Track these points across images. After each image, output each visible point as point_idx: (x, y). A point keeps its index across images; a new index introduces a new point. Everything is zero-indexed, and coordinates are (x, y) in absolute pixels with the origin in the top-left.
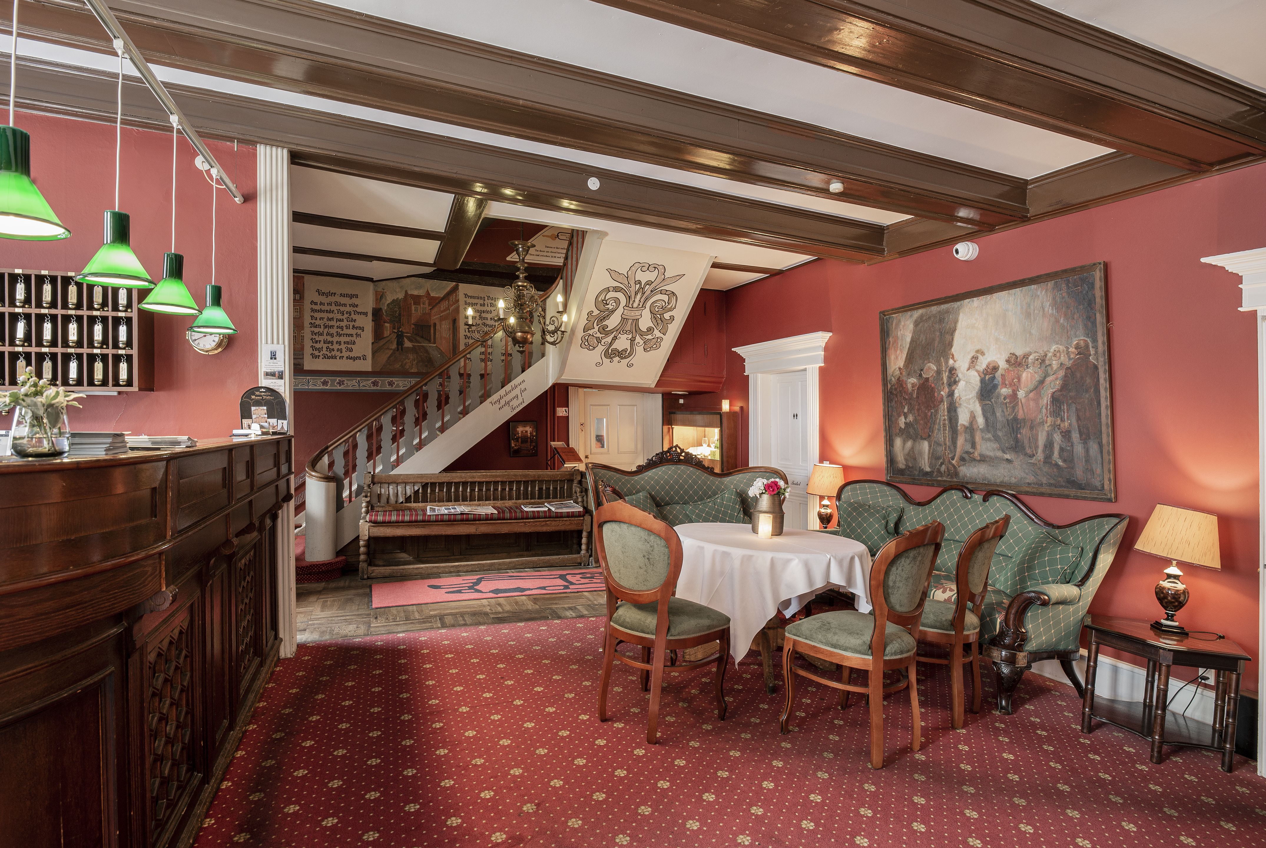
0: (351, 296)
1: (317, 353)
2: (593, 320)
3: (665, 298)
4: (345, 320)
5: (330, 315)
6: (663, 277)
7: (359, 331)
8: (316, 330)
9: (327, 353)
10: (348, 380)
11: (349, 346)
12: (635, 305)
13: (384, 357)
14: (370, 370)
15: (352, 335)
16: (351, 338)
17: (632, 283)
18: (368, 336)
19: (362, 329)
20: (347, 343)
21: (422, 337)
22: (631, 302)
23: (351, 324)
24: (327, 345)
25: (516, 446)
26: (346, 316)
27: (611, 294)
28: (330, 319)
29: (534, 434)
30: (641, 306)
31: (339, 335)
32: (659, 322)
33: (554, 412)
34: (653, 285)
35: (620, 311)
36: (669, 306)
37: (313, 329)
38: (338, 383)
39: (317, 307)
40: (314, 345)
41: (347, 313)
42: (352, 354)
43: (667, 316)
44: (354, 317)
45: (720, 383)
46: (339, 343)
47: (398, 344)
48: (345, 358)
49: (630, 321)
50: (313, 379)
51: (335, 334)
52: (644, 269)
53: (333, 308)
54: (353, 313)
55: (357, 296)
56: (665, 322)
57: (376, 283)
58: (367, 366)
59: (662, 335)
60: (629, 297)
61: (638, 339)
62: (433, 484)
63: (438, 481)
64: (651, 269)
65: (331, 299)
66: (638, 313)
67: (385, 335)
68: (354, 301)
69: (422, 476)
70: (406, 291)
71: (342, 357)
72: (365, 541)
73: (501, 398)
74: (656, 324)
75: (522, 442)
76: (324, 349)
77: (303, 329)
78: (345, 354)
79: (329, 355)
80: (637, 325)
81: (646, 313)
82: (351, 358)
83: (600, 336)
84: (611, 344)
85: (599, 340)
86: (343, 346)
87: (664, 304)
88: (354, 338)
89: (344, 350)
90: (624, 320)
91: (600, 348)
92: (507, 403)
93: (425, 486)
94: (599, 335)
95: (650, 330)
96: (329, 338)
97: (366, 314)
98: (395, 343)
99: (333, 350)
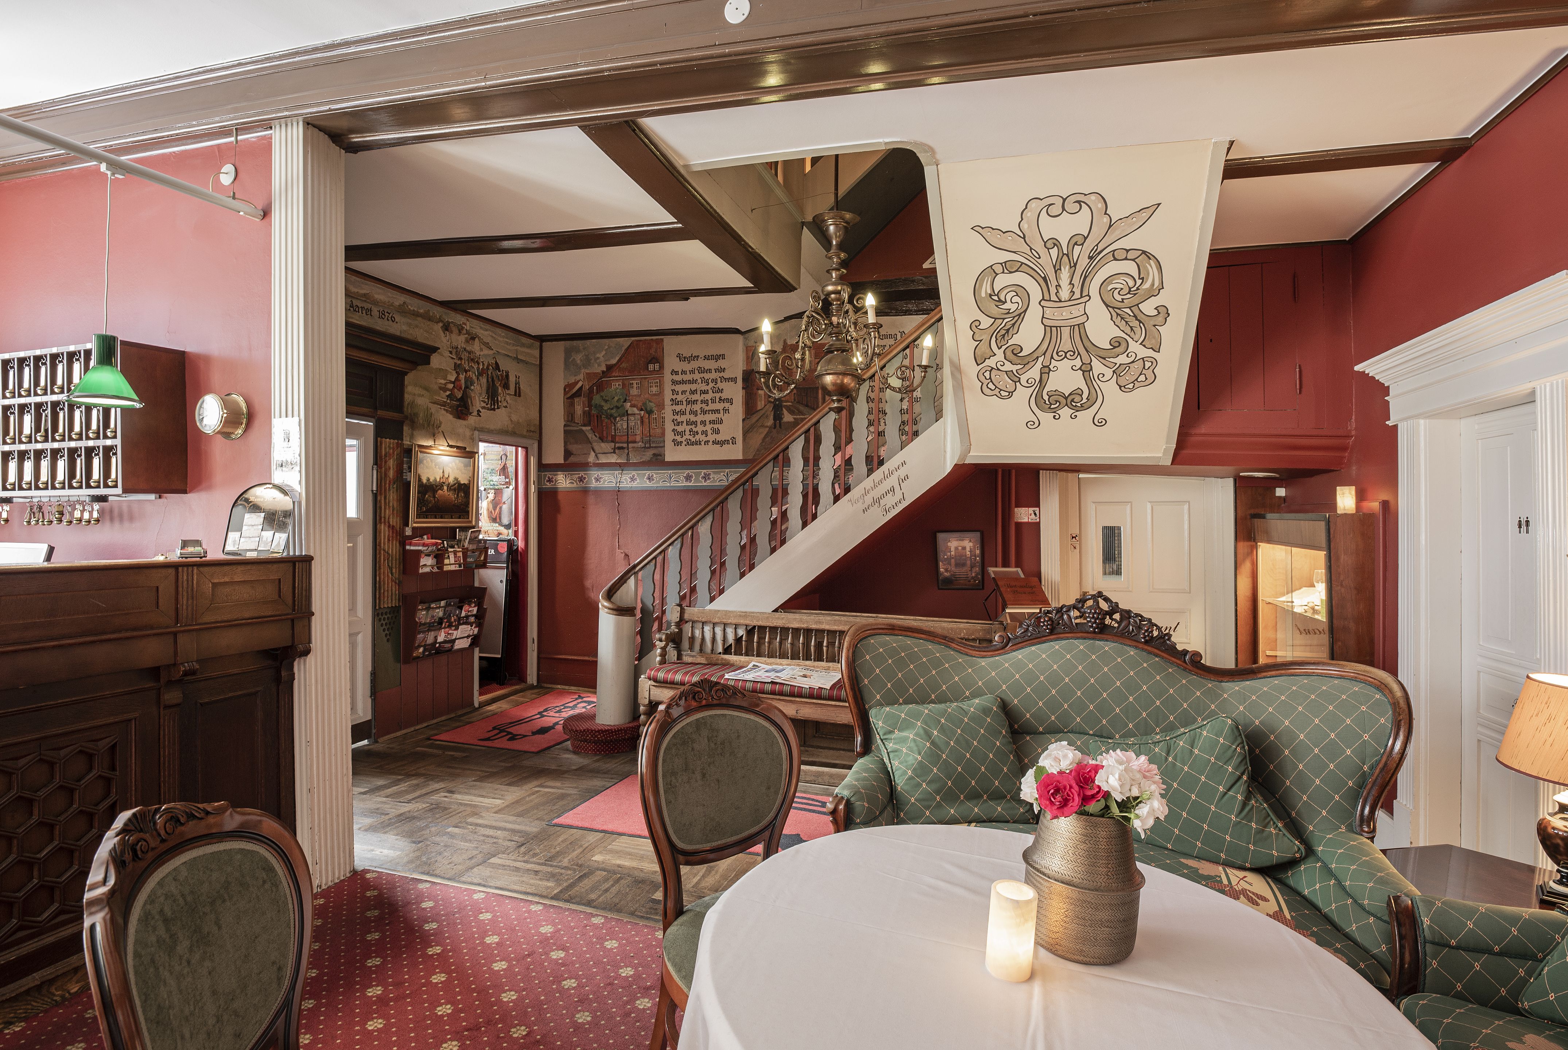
0: (717, 358)
1: (678, 438)
2: (985, 337)
3: (1130, 267)
4: (710, 391)
5: (693, 387)
6: (1106, 219)
7: (727, 405)
8: (678, 408)
9: (691, 437)
10: (715, 473)
11: (716, 426)
12: (1065, 294)
13: (757, 439)
14: (740, 457)
15: (718, 411)
16: (717, 415)
17: (1039, 247)
18: (737, 409)
19: (730, 401)
20: (712, 422)
21: (807, 406)
22: (1053, 290)
23: (718, 395)
24: (690, 427)
25: (946, 570)
26: (711, 385)
27: (1002, 280)
28: (693, 392)
29: (978, 552)
30: (1077, 295)
31: (704, 412)
32: (1135, 323)
33: (1008, 515)
34: (1089, 244)
35: (1034, 313)
36: (1147, 285)
37: (674, 407)
38: (704, 478)
39: (678, 378)
40: (676, 428)
41: (713, 381)
42: (719, 438)
43: (1148, 308)
44: (720, 385)
45: (1344, 448)
46: (703, 423)
47: (775, 419)
48: (711, 443)
49: (1066, 332)
50: (676, 473)
51: (699, 412)
52: (1054, 210)
53: (697, 376)
54: (719, 380)
55: (723, 356)
56: (1149, 323)
57: (747, 335)
58: (736, 452)
59: (1150, 353)
60: (1045, 279)
61: (1098, 367)
62: (762, 629)
63: (767, 624)
64: (1071, 206)
65: (695, 364)
66: (1077, 311)
67: (759, 408)
68: (721, 363)
69: (745, 615)
70: (785, 341)
71: (707, 442)
72: (644, 706)
73: (867, 492)
74: (1128, 330)
75: (957, 565)
76: (687, 433)
77: (663, 409)
78: (711, 437)
79: (693, 440)
80: (1084, 337)
81: (1096, 308)
82: (715, 442)
83: (1014, 368)
84: (1042, 383)
85: (1015, 378)
86: (708, 427)
87: (1131, 283)
88: (720, 416)
89: (710, 432)
90: (1051, 330)
91: (1023, 394)
92: (877, 501)
93: (750, 632)
94: (1008, 367)
95: (1116, 343)
96: (693, 418)
97: (734, 380)
98: (772, 417)
99: (698, 433)
